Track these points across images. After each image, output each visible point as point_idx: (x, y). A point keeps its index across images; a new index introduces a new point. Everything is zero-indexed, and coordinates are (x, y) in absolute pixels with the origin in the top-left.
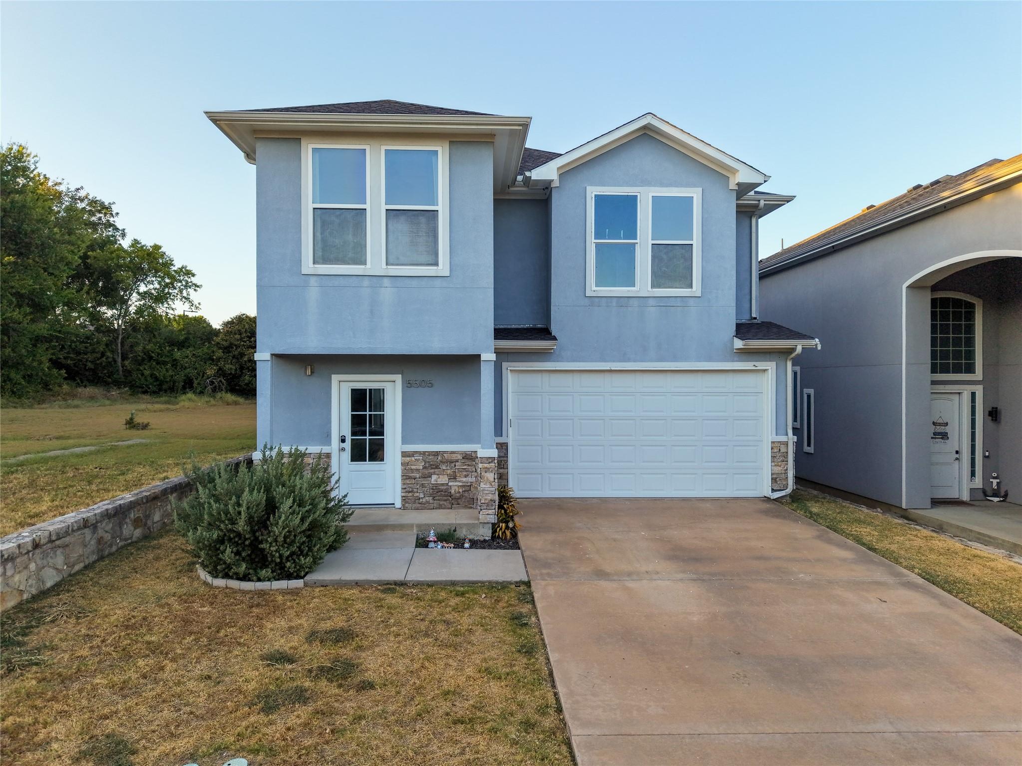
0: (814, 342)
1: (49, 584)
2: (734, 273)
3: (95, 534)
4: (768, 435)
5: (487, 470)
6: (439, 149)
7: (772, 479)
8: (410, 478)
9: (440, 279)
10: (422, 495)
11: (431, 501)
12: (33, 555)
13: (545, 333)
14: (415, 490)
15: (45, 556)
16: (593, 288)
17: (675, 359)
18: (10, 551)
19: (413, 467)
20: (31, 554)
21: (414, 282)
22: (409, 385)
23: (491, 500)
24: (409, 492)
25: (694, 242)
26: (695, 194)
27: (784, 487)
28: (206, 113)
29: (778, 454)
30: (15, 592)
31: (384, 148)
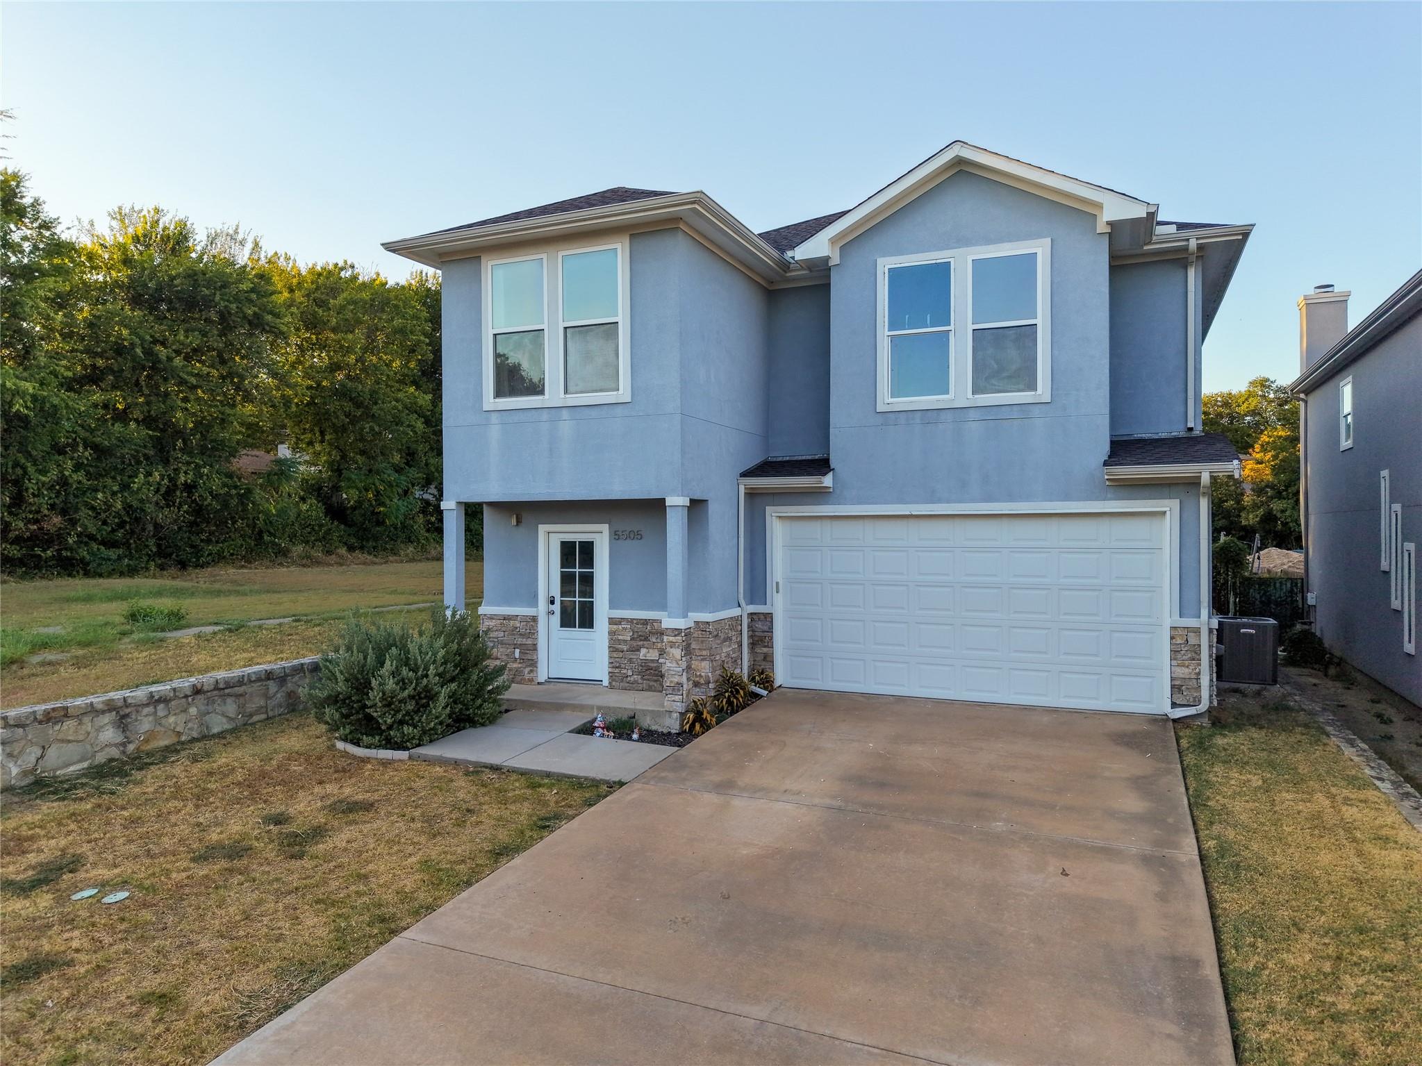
0: (1231, 467)
1: (215, 730)
2: (1106, 362)
3: (282, 687)
4: (1168, 616)
5: (672, 644)
6: (619, 246)
7: (1173, 687)
8: (617, 650)
9: (621, 407)
10: (630, 673)
11: (640, 681)
12: (193, 700)
13: (822, 466)
14: (623, 666)
15: (210, 701)
16: (887, 400)
17: (1011, 498)
18: (163, 693)
19: (620, 637)
20: (190, 699)
21: (594, 413)
22: (617, 537)
23: (678, 683)
24: (617, 667)
25: (1038, 321)
26: (1041, 249)
27: (1195, 701)
28: (382, 245)
29: (1182, 646)
30: (170, 733)
31: (561, 254)
